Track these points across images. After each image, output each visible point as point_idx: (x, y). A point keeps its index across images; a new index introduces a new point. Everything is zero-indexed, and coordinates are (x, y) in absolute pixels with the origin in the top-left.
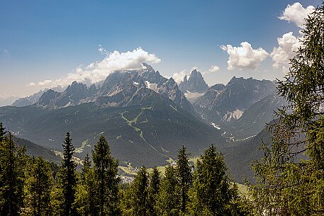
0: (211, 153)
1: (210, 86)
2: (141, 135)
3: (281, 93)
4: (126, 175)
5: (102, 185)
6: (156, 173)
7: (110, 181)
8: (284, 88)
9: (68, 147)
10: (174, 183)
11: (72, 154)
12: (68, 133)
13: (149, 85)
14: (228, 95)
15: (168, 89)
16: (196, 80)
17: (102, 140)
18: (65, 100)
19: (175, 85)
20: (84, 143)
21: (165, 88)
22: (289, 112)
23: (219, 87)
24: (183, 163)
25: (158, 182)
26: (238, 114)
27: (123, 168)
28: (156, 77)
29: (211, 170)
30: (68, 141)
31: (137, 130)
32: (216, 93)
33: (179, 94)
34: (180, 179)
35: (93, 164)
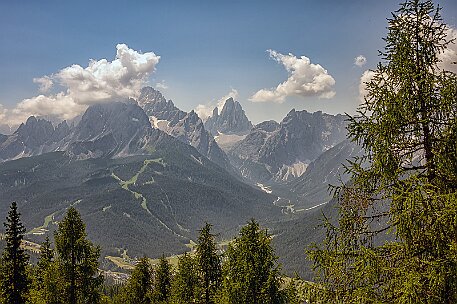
0: (251, 234)
1: (255, 123)
2: (144, 204)
3: (354, 137)
4: (120, 270)
5: (72, 290)
6: (165, 266)
7: (86, 282)
8: (357, 128)
9: (14, 228)
10: (191, 282)
11: (21, 237)
12: (14, 204)
13: (156, 123)
14: (283, 138)
15: (187, 129)
16: (233, 116)
17: (72, 213)
18: (15, 148)
19: (198, 124)
20: (48, 219)
21: (183, 128)
22: (366, 165)
23: (268, 126)
24: (207, 250)
25: (167, 281)
26: (299, 168)
27: (114, 259)
28: (167, 110)
29: (251, 259)
30: (14, 216)
31: (137, 196)
32: (264, 136)
33: (205, 136)
34: (202, 275)
35: (56, 255)
